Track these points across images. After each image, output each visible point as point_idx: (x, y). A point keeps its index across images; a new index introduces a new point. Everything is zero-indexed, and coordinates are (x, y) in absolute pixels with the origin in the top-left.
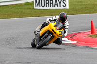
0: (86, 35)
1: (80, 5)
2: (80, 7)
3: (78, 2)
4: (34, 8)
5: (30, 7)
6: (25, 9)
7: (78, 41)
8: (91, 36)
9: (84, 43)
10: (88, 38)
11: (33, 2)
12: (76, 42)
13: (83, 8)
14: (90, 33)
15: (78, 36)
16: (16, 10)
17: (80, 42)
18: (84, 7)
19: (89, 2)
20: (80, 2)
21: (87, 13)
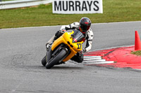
0: (128, 52)
1: (119, 8)
2: (119, 11)
3: (116, 4)
4: (52, 13)
5: (47, 10)
6: (39, 13)
7: (117, 60)
8: (134, 54)
9: (124, 64)
10: (131, 56)
11: (51, 4)
12: (112, 62)
13: (123, 12)
14: (133, 49)
15: (115, 53)
16: (26, 15)
17: (119, 62)
18: (126, 10)
19: (132, 4)
20: (120, 4)
21: (129, 20)
